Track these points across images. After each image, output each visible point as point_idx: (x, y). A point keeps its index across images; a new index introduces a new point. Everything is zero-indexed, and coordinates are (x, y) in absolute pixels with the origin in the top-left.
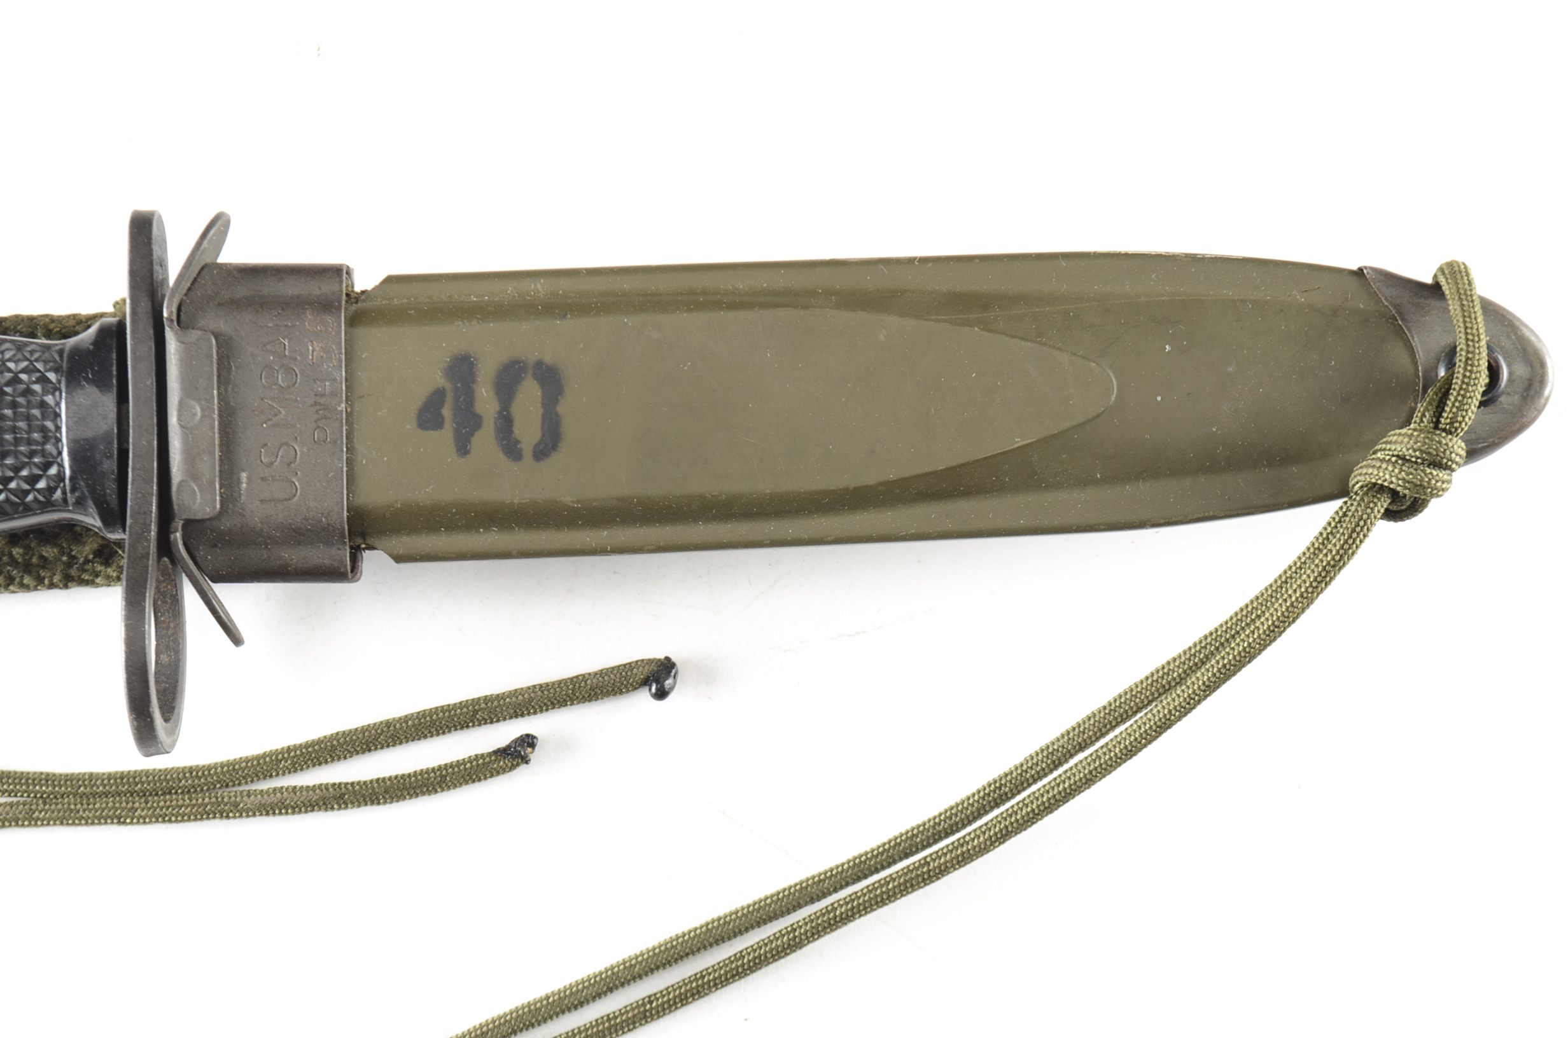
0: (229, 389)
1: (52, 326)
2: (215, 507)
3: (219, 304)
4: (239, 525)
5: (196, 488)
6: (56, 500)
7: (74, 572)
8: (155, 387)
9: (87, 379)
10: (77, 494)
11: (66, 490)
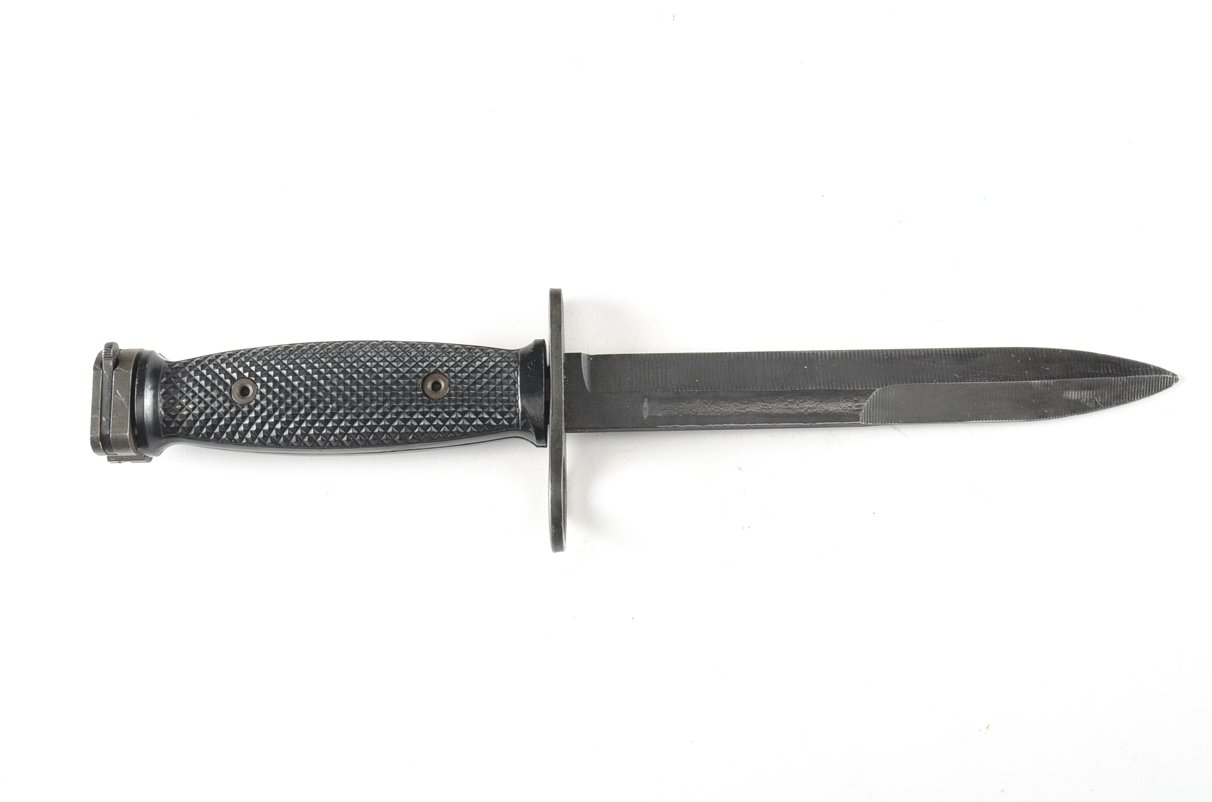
6: (514, 425)
9: (530, 365)
10: (524, 421)
11: (519, 419)
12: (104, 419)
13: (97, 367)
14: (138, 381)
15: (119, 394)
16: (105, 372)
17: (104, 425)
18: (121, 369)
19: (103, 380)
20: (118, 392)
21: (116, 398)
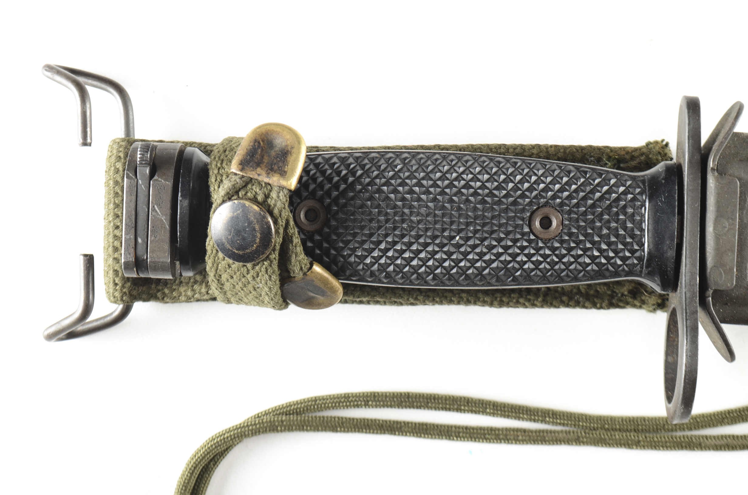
0: (744, 213)
1: (611, 154)
2: (733, 284)
3: (740, 160)
4: (744, 294)
5: (722, 272)
6: (636, 271)
7: (614, 301)
8: (700, 208)
9: (661, 201)
10: (650, 269)
11: (643, 266)
12: (140, 240)
13: (131, 175)
14: (181, 196)
15: (158, 211)
16: (140, 182)
17: (139, 248)
18: (160, 179)
19: (138, 192)
20: (157, 208)
21: (154, 216)
